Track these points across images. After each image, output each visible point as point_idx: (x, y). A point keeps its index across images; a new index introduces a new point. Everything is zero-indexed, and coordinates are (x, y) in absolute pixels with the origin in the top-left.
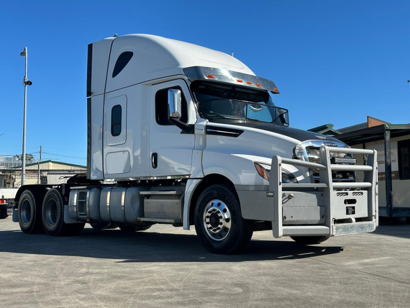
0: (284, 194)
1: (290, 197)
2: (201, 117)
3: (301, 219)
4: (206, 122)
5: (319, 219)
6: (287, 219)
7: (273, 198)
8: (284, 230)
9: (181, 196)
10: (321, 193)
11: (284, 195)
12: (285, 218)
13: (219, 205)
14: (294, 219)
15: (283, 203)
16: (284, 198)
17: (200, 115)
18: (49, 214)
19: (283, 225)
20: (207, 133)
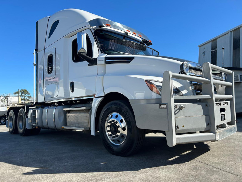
0: (176, 105)
1: (181, 108)
2: (102, 53)
3: (191, 128)
4: (105, 55)
5: (206, 127)
6: (180, 129)
7: (166, 109)
8: (177, 139)
9: (89, 110)
10: (205, 103)
11: (176, 107)
12: (178, 127)
13: (117, 116)
14: (185, 128)
15: (175, 114)
16: (176, 109)
17: (101, 51)
18: (21, 123)
19: (177, 134)
20: (107, 63)
